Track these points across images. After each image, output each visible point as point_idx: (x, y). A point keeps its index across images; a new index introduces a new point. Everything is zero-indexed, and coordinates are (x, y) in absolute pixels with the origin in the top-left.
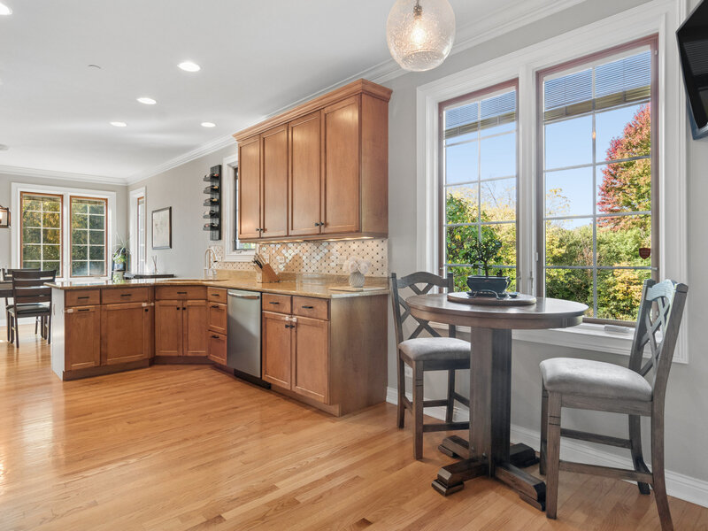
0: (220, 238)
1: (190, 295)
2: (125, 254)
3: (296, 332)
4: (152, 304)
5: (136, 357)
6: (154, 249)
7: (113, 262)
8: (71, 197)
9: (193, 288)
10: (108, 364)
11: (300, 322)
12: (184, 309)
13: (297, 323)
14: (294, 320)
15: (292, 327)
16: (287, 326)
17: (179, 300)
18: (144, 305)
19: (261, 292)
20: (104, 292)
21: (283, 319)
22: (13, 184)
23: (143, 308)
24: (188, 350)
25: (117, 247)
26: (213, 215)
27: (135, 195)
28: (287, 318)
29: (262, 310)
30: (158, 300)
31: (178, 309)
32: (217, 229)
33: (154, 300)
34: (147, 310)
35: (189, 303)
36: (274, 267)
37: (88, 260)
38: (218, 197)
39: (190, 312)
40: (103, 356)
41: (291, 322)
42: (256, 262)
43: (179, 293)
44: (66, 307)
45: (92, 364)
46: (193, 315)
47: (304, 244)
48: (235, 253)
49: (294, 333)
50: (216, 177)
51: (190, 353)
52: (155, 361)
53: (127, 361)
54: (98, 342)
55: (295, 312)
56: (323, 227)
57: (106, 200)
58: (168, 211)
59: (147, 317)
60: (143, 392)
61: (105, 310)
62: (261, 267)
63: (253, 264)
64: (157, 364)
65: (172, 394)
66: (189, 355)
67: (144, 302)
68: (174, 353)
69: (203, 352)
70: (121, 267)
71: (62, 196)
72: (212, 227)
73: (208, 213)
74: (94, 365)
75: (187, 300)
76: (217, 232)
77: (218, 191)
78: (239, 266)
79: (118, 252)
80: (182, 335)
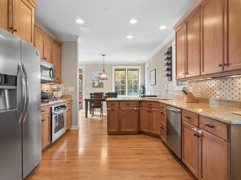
0: (171, 80)
1: (153, 106)
2: (144, 87)
3: (202, 141)
4: (139, 108)
5: (132, 130)
6: (151, 85)
7: (140, 91)
8: (128, 69)
9: (154, 103)
10: (122, 131)
11: (204, 134)
12: (151, 112)
13: (202, 135)
14: (200, 132)
15: (198, 136)
16: (195, 135)
17: (149, 108)
18: (135, 108)
19: (181, 110)
20: (120, 102)
21: (192, 129)
22: (113, 66)
23: (135, 110)
24: (153, 131)
25: (141, 85)
26: (168, 70)
27: (147, 66)
28: (195, 129)
29: (181, 120)
30: (141, 107)
31: (148, 111)
32: (170, 76)
33: (140, 107)
34: (136, 111)
35: (153, 109)
36: (194, 95)
37: (133, 90)
38: (170, 61)
39: (153, 114)
40: (120, 128)
41: (198, 133)
42: (184, 91)
43: (149, 104)
44: (108, 108)
45: (116, 130)
46: (155, 115)
47: (213, 81)
48: (177, 87)
49: (200, 141)
50: (169, 53)
51: (153, 132)
52: (140, 132)
53: (129, 131)
54: (118, 122)
55: (201, 126)
56: (225, 67)
57: (138, 69)
58: (155, 71)
59: (136, 114)
60: (127, 149)
61: (120, 110)
62: (186, 94)
63: (182, 92)
64: (141, 134)
65: (137, 154)
66: (153, 133)
67: (135, 107)
68: (147, 130)
69: (159, 133)
70: (142, 92)
71: (125, 69)
72: (168, 75)
73: (166, 69)
74: (117, 131)
75: (152, 108)
76: (170, 78)
77: (170, 59)
78: (179, 93)
79: (142, 87)
80: (150, 124)
